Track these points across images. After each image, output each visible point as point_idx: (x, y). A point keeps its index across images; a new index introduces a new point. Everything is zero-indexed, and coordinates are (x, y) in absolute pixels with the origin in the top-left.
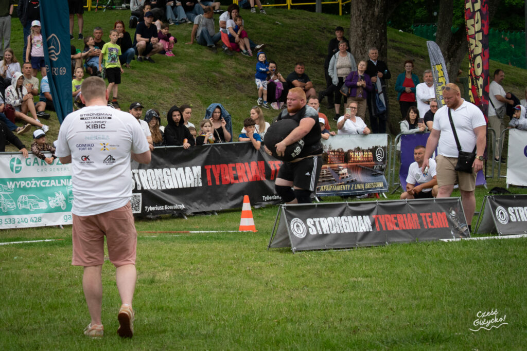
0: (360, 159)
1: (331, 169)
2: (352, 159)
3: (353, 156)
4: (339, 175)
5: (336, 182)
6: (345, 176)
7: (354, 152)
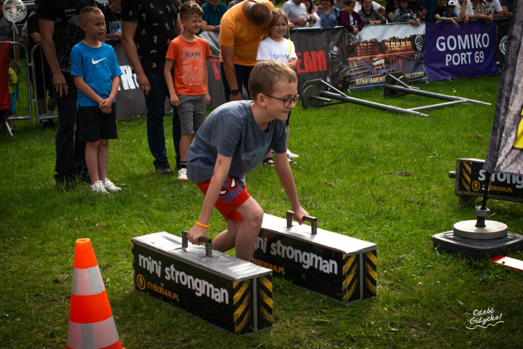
0: (397, 49)
1: (364, 61)
2: (389, 49)
3: (389, 46)
4: (374, 66)
5: (371, 74)
6: (380, 67)
7: (390, 42)
